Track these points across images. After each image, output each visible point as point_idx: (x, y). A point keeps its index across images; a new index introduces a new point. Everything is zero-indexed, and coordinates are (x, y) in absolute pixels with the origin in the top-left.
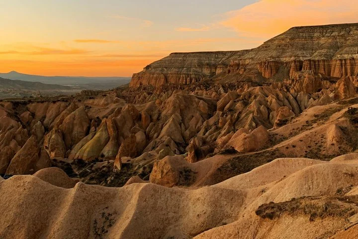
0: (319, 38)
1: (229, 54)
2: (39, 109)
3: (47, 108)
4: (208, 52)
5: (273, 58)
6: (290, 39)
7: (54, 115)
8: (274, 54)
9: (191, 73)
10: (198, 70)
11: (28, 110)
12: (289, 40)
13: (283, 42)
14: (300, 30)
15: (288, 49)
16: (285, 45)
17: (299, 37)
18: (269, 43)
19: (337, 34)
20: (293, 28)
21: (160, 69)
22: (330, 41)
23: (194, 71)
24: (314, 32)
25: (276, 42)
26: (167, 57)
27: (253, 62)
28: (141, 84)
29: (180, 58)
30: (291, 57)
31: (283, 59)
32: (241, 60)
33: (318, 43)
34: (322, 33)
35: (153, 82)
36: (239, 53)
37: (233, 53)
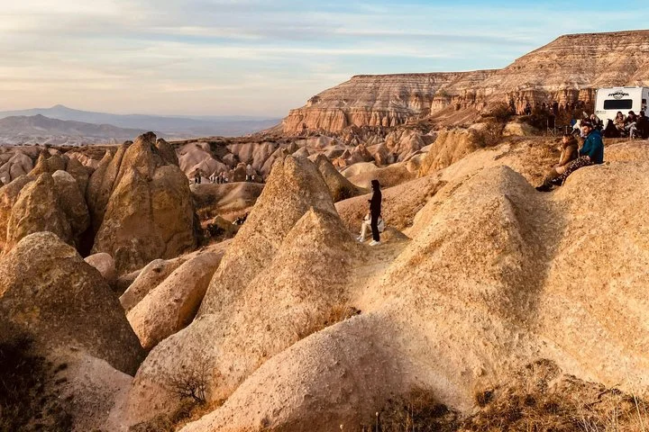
0: (604, 53)
1: (453, 78)
2: (244, 151)
3: (252, 150)
4: (417, 75)
5: (531, 85)
6: (558, 55)
7: (262, 158)
8: (532, 78)
9: (389, 109)
10: (402, 103)
11: (229, 151)
12: (556, 57)
13: (547, 60)
14: (575, 40)
15: (555, 72)
16: (551, 65)
17: (573, 52)
18: (524, 61)
19: (635, 47)
20: (563, 37)
21: (337, 102)
22: (623, 58)
23: (394, 106)
24: (597, 44)
25: (535, 60)
26: (347, 82)
27: (497, 92)
28: (304, 127)
29: (369, 85)
30: (559, 84)
31: (547, 88)
32: (478, 88)
33: (604, 62)
34: (611, 45)
35: (325, 124)
36: (470, 76)
37: (460, 76)
